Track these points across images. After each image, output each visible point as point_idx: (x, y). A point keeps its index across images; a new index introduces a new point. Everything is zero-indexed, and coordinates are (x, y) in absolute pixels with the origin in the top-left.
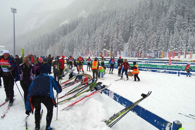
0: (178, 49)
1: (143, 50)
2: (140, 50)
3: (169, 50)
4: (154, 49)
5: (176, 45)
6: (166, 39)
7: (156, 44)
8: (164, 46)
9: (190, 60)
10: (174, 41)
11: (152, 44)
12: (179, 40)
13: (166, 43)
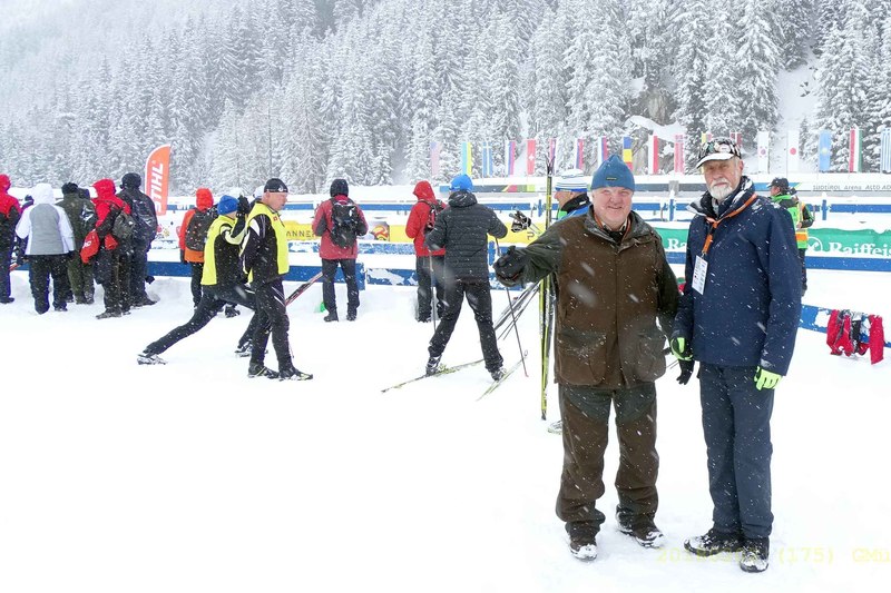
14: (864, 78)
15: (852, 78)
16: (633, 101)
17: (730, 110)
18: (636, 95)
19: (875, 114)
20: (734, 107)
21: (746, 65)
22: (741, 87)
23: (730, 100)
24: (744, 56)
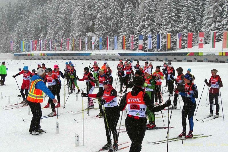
0: (221, 27)
1: (151, 32)
2: (143, 33)
3: (203, 29)
4: (170, 28)
5: (217, 16)
6: (200, 4)
7: (175, 18)
8: (195, 20)
9: (219, 53)
10: (213, 8)
11: (167, 17)
12: (224, 3)
13: (200, 12)
14: (134, 20)
15: (131, 20)
16: (89, 27)
18: (90, 26)
19: (135, 31)
20: (105, 29)
21: (110, 16)
22: (109, 23)
23: (104, 27)
24: (109, 13)
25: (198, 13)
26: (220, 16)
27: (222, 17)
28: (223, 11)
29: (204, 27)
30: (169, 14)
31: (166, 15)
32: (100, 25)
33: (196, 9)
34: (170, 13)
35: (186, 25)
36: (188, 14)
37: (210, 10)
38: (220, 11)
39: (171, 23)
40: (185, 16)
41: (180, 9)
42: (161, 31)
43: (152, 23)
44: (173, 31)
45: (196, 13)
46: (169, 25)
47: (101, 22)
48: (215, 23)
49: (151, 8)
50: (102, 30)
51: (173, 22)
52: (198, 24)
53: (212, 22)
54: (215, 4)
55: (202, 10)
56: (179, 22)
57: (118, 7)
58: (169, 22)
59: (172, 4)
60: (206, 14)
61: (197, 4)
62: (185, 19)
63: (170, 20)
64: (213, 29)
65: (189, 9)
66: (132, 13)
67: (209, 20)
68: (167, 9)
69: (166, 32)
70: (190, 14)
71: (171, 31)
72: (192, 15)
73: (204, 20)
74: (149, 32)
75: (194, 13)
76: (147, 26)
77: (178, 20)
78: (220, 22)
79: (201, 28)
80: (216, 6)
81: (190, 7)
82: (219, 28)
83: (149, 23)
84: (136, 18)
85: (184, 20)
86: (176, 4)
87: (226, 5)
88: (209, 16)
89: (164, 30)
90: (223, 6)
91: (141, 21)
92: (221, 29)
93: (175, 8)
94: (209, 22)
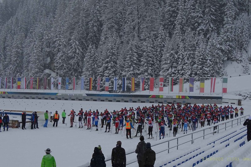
0: (177, 72)
1: (113, 73)
2: (106, 74)
3: (161, 73)
4: (132, 70)
5: (173, 62)
6: (158, 51)
7: (137, 61)
8: (154, 64)
9: (177, 96)
10: (170, 55)
11: (129, 60)
12: (179, 51)
13: (158, 57)
14: (96, 61)
15: (94, 61)
17: (65, 69)
18: (48, 63)
19: (98, 72)
20: (66, 68)
21: (71, 55)
22: (70, 62)
23: (65, 66)
24: (71, 52)
25: (156, 58)
26: (175, 62)
27: (178, 63)
28: (179, 58)
29: (162, 71)
30: (130, 58)
31: (128, 58)
32: (62, 64)
33: (155, 54)
34: (132, 57)
35: (146, 68)
36: (148, 59)
37: (168, 56)
38: (176, 58)
39: (132, 66)
40: (145, 61)
41: (140, 54)
42: (124, 73)
43: (114, 65)
44: (135, 73)
45: (155, 58)
46: (131, 68)
47: (62, 60)
48: (172, 68)
49: (114, 51)
50: (63, 69)
51: (135, 65)
52: (157, 68)
53: (169, 67)
54: (172, 52)
55: (159, 55)
56: (140, 65)
57: (79, 47)
58: (131, 65)
59: (133, 49)
60: (163, 60)
61: (155, 50)
62: (145, 63)
63: (132, 63)
64: (170, 73)
65: (149, 55)
66: (94, 54)
67: (166, 66)
68: (129, 53)
69: (128, 74)
70: (150, 59)
71: (133, 74)
72: (151, 60)
73: (162, 65)
74: (112, 73)
75: (153, 58)
76: (110, 68)
77: (139, 63)
78: (176, 67)
79: (160, 71)
80: (172, 54)
81: (150, 53)
82: (175, 72)
83: (112, 65)
84: (100, 60)
85: (145, 65)
86: (137, 49)
87: (180, 53)
88: (166, 62)
89: (126, 72)
90: (178, 54)
91: (104, 62)
92: (176, 74)
93: (136, 52)
94: (167, 67)
